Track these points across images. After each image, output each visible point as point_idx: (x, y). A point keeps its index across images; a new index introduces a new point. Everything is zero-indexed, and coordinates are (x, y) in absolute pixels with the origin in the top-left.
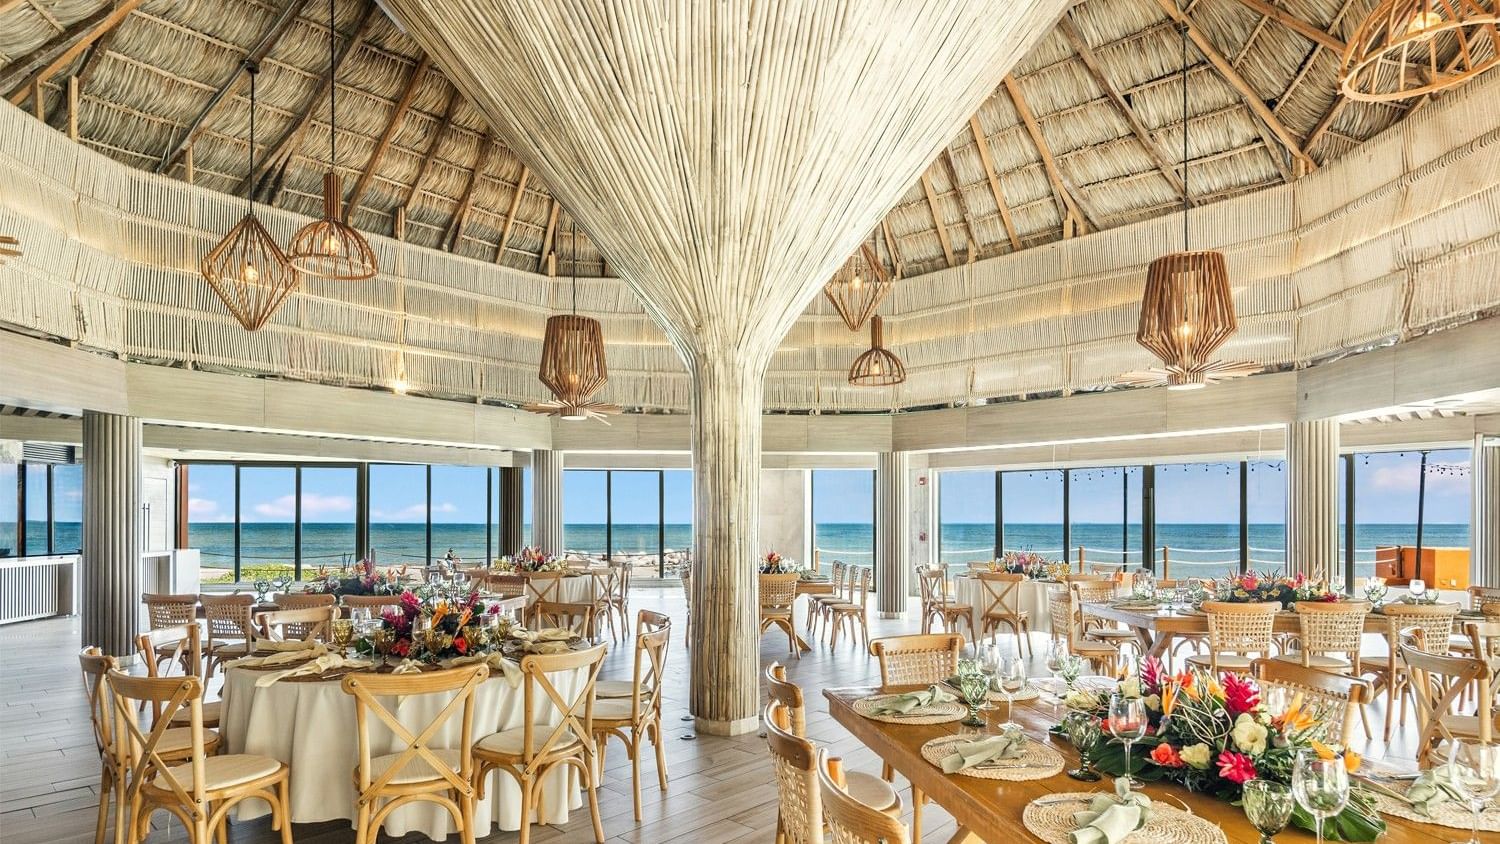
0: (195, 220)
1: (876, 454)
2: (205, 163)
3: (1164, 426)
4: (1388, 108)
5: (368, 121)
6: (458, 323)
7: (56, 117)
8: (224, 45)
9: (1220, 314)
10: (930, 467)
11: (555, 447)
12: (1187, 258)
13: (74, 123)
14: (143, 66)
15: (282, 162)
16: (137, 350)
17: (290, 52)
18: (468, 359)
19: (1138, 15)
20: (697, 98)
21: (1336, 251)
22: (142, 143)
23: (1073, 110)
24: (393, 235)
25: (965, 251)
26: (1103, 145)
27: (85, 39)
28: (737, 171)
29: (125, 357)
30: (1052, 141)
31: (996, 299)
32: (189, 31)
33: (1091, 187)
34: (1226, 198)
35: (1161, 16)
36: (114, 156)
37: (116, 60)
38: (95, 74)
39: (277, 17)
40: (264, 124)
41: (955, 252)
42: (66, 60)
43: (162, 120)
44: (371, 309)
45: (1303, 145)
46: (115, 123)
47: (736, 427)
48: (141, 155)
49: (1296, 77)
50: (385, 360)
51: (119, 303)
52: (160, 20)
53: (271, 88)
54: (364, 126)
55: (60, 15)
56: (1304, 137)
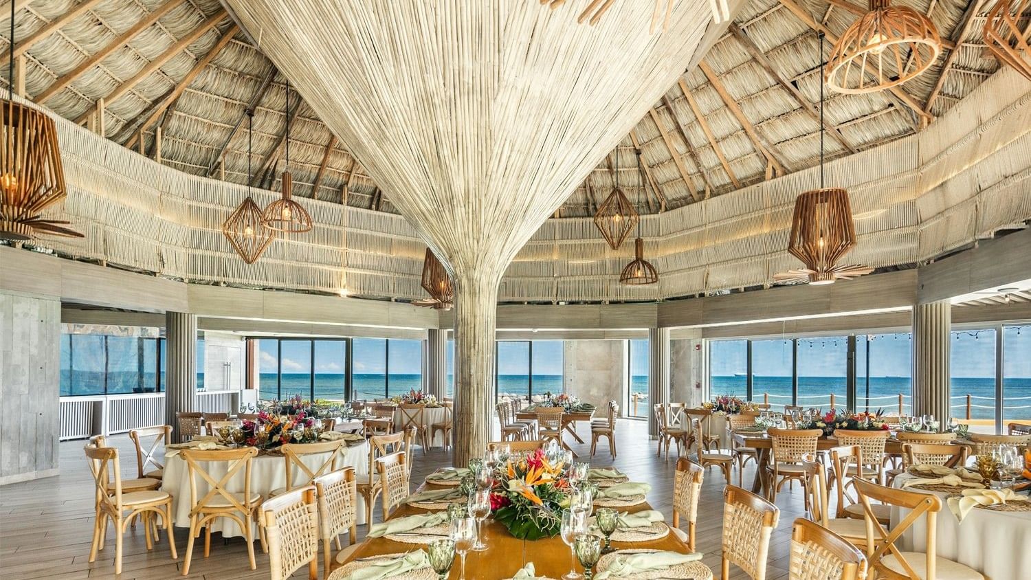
0: (225, 201)
1: (648, 329)
2: (233, 168)
3: (828, 309)
4: (981, 77)
5: (320, 136)
6: (379, 253)
7: (150, 153)
8: (235, 102)
9: (844, 232)
10: (703, 337)
11: (441, 328)
12: (822, 193)
13: (159, 153)
14: (194, 118)
15: (273, 164)
16: (193, 276)
17: (270, 103)
18: (386, 275)
19: (791, 29)
20: (424, 128)
21: (939, 182)
22: (198, 160)
23: (759, 94)
24: (341, 203)
25: (704, 192)
26: (784, 116)
27: (162, 107)
28: (454, 167)
29: (187, 281)
30: (750, 115)
31: (722, 224)
32: (216, 97)
33: (782, 144)
34: (876, 146)
35: (806, 28)
36: (184, 169)
37: (180, 116)
38: (170, 125)
39: (261, 83)
40: (261, 144)
41: (698, 193)
42: (154, 118)
43: (207, 146)
44: (325, 247)
45: (924, 107)
46: (183, 150)
47: (475, 317)
48: (198, 166)
49: (908, 61)
50: (335, 277)
51: (183, 250)
52: (200, 92)
53: (263, 123)
54: (318, 140)
55: (149, 95)
56: (925, 101)
